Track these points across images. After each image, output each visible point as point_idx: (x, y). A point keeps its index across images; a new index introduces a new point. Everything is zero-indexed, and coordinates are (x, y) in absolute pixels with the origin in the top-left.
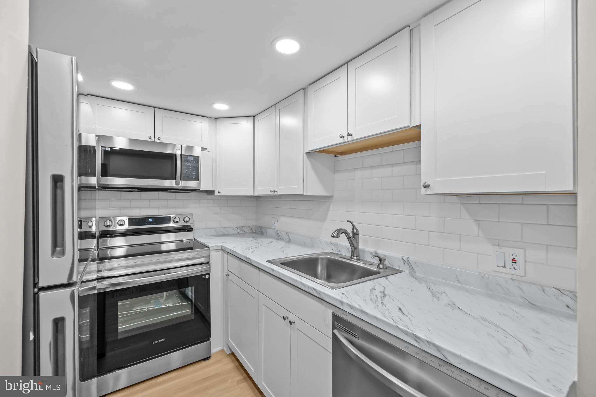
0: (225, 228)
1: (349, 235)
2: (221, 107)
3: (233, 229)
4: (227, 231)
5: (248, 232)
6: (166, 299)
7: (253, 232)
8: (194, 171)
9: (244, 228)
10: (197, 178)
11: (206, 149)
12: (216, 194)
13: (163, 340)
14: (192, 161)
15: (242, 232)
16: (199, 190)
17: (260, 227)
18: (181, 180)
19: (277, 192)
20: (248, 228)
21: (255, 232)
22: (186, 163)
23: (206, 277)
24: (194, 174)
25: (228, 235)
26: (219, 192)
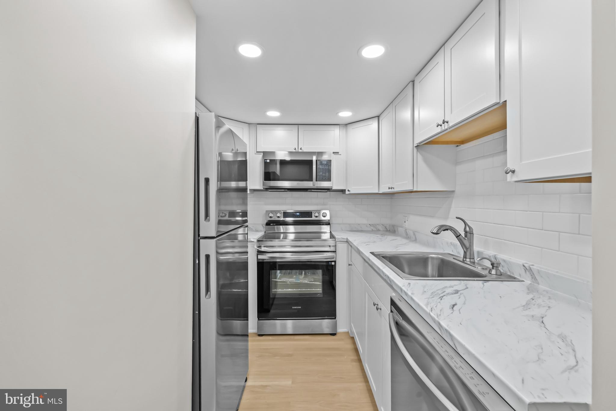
0: (359, 224)
1: (457, 233)
2: (345, 114)
3: (367, 226)
4: (361, 227)
5: (381, 229)
6: (304, 277)
7: (387, 231)
8: (327, 173)
9: (377, 226)
10: (329, 179)
11: (338, 153)
12: (347, 192)
13: (299, 307)
14: (325, 164)
15: (375, 229)
16: (332, 189)
17: (393, 226)
18: (316, 181)
19: (394, 188)
20: (382, 225)
21: (389, 230)
22: (321, 167)
23: (332, 263)
24: (327, 176)
25: (362, 231)
26: (348, 191)
